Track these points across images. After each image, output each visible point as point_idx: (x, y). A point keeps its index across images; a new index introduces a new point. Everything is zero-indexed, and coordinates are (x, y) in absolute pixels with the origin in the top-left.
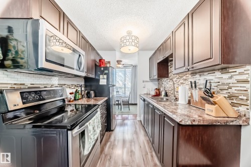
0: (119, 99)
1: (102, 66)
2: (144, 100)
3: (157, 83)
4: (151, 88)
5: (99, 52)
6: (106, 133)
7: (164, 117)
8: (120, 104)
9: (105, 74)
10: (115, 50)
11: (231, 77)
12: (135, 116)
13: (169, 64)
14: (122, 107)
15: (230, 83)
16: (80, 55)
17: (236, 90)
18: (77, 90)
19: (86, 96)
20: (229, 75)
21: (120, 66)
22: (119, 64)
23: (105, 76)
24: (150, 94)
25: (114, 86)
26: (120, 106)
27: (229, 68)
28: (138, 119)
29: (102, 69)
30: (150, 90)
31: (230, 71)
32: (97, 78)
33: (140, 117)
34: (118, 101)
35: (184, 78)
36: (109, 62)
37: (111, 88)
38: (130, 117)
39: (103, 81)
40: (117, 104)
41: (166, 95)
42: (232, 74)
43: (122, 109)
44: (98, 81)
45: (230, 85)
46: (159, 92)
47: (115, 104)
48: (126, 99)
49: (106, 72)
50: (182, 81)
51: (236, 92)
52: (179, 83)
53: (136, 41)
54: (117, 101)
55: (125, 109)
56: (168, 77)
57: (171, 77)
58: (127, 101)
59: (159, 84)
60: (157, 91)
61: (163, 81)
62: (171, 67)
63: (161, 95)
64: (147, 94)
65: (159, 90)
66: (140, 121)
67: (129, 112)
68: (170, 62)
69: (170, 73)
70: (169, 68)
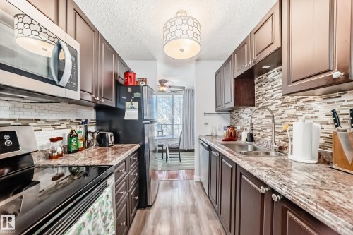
0: (162, 143)
1: (130, 84)
2: (210, 148)
4: (219, 125)
5: (127, 62)
6: (139, 211)
7: (241, 174)
8: (166, 151)
9: (136, 99)
10: (155, 60)
12: (191, 172)
13: (256, 81)
14: (169, 156)
16: (60, 48)
18: (72, 132)
19: (95, 142)
21: (165, 89)
22: (162, 86)
23: (136, 104)
24: (216, 136)
25: (152, 122)
26: (165, 154)
28: (196, 178)
29: (130, 90)
30: (217, 128)
32: (119, 106)
33: (200, 175)
34: (162, 146)
35: (300, 103)
36: (145, 80)
37: (146, 125)
38: (182, 173)
39: (131, 114)
40: (160, 151)
41: (251, 138)
43: (169, 159)
44: (122, 112)
46: (235, 132)
47: (155, 151)
48: (174, 144)
49: (137, 95)
50: (292, 111)
52: (285, 115)
53: (196, 30)
54: (159, 146)
55: (173, 160)
56: (253, 105)
57: (261, 105)
58: (177, 147)
59: (232, 118)
60: (230, 131)
61: (240, 112)
62: (262, 86)
63: (241, 137)
64: (211, 136)
65: (233, 128)
66: (200, 184)
67: (179, 165)
68: (259, 75)
69: (258, 97)
70: (256, 87)
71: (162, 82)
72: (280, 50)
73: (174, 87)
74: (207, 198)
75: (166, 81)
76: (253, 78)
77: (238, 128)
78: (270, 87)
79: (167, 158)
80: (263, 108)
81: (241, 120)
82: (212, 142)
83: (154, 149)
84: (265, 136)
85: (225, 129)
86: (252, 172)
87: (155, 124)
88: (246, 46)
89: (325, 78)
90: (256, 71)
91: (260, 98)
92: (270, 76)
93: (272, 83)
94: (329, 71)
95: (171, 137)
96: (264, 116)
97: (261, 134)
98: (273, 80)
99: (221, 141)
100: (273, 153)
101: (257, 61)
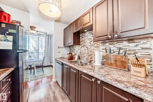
0: (31, 64)
2: (62, 64)
3: (68, 49)
8: (33, 68)
11: (136, 45)
12: (51, 77)
13: (81, 35)
14: (36, 71)
15: (136, 50)
17: (141, 54)
20: (135, 44)
21: (34, 32)
25: (25, 51)
26: (32, 70)
27: (134, 39)
29: (4, 26)
30: (64, 54)
31: (136, 41)
33: (56, 78)
34: (31, 66)
35: (95, 45)
38: (45, 80)
41: (79, 58)
42: (137, 43)
43: (36, 73)
45: (136, 51)
47: (27, 69)
48: (39, 64)
51: (141, 55)
54: (29, 66)
55: (38, 73)
56: (79, 45)
57: (82, 45)
58: (41, 65)
59: (70, 50)
60: (70, 55)
61: (74, 47)
62: (83, 38)
63: (75, 58)
64: (62, 58)
65: (72, 54)
66: (56, 83)
67: (43, 75)
68: (82, 33)
69: (81, 42)
70: (81, 38)
71: (32, 28)
72: (92, 25)
73: (40, 32)
74: (61, 89)
75: (35, 27)
76: (80, 34)
77: (73, 54)
78: (86, 38)
79: (34, 72)
80: (84, 46)
81: (75, 51)
82: (63, 61)
83: (26, 68)
84: (84, 57)
85: (67, 54)
86: (88, 73)
87: (27, 52)
88: (79, 20)
89: (106, 38)
90: (81, 31)
91: (82, 42)
92: (86, 34)
93: (87, 37)
94: (107, 35)
95: (37, 60)
96: (83, 49)
97: (83, 56)
98: (87, 36)
99: (67, 60)
100: (88, 64)
101: (83, 28)
